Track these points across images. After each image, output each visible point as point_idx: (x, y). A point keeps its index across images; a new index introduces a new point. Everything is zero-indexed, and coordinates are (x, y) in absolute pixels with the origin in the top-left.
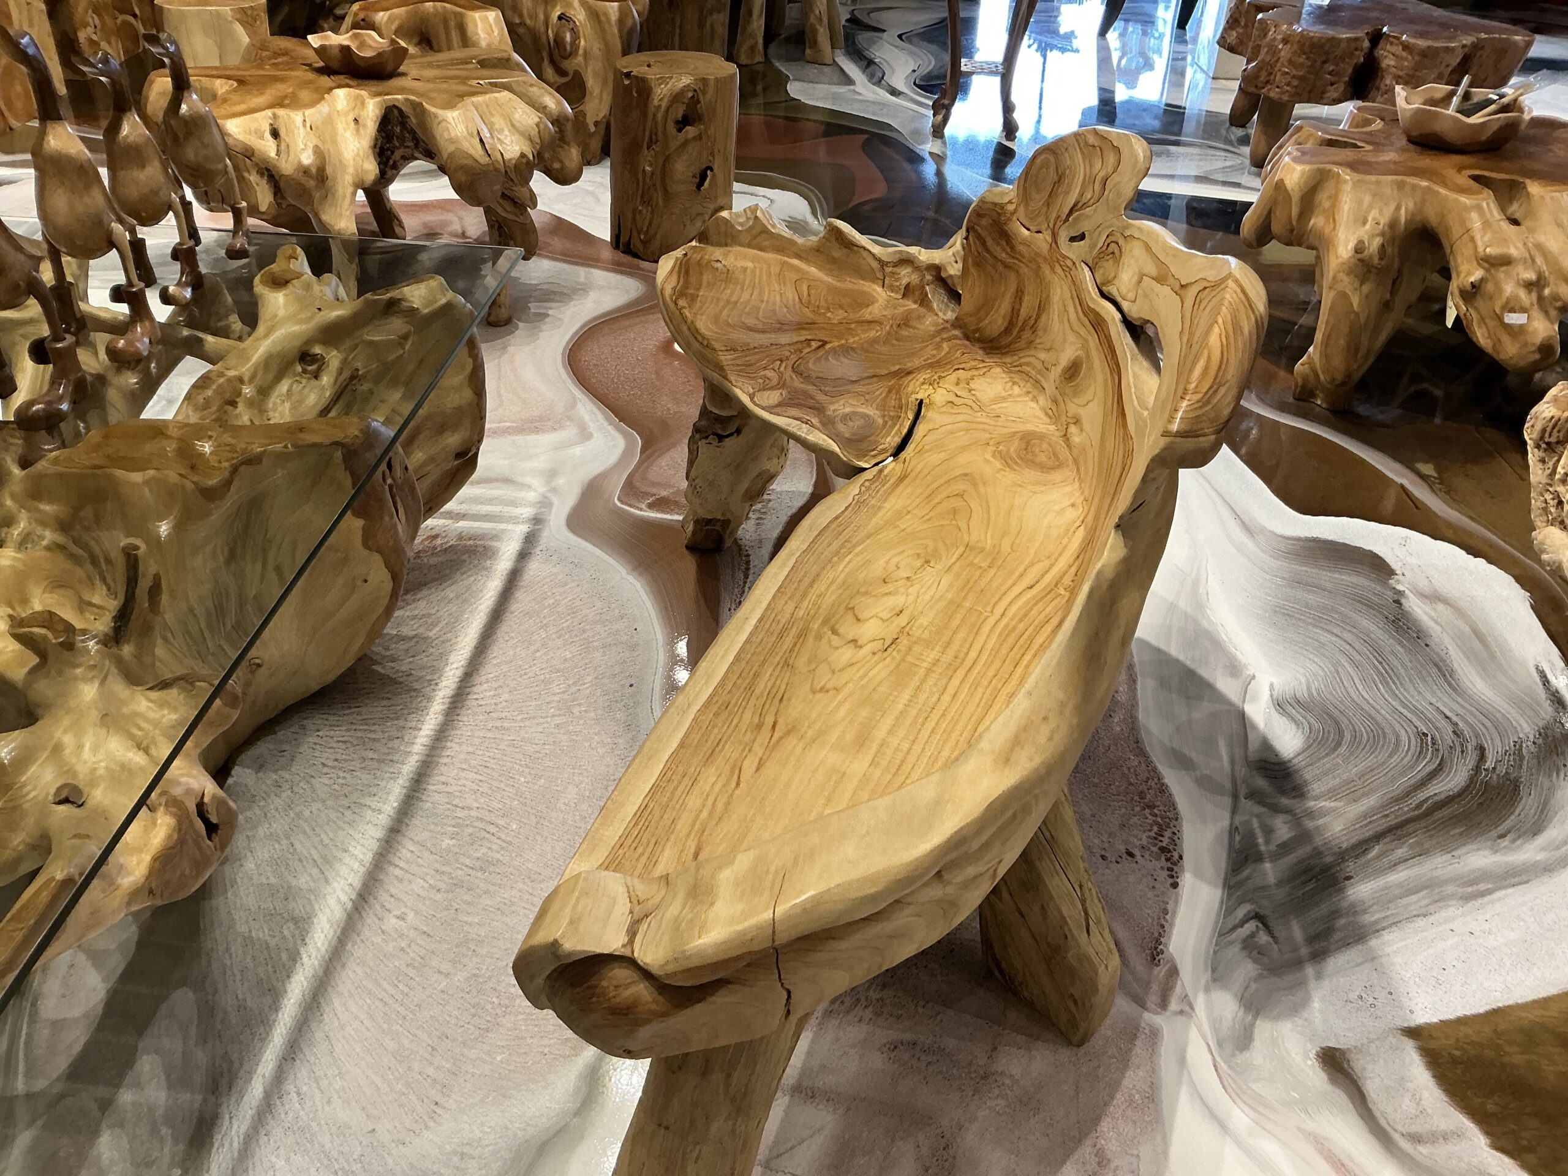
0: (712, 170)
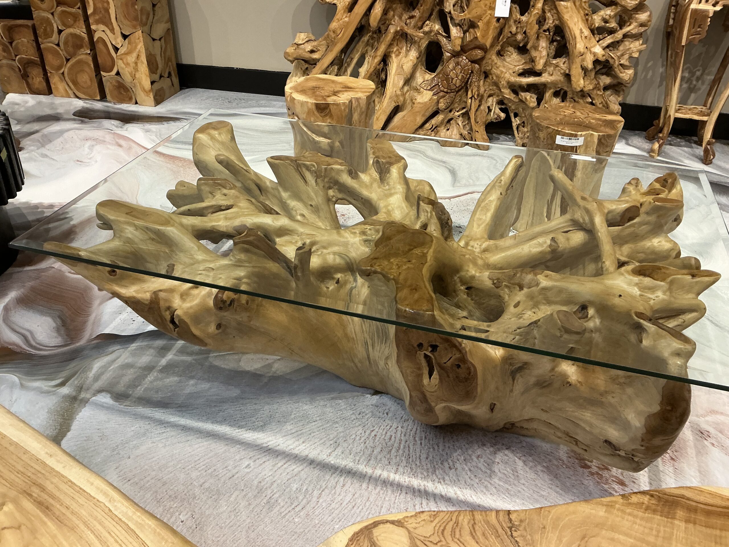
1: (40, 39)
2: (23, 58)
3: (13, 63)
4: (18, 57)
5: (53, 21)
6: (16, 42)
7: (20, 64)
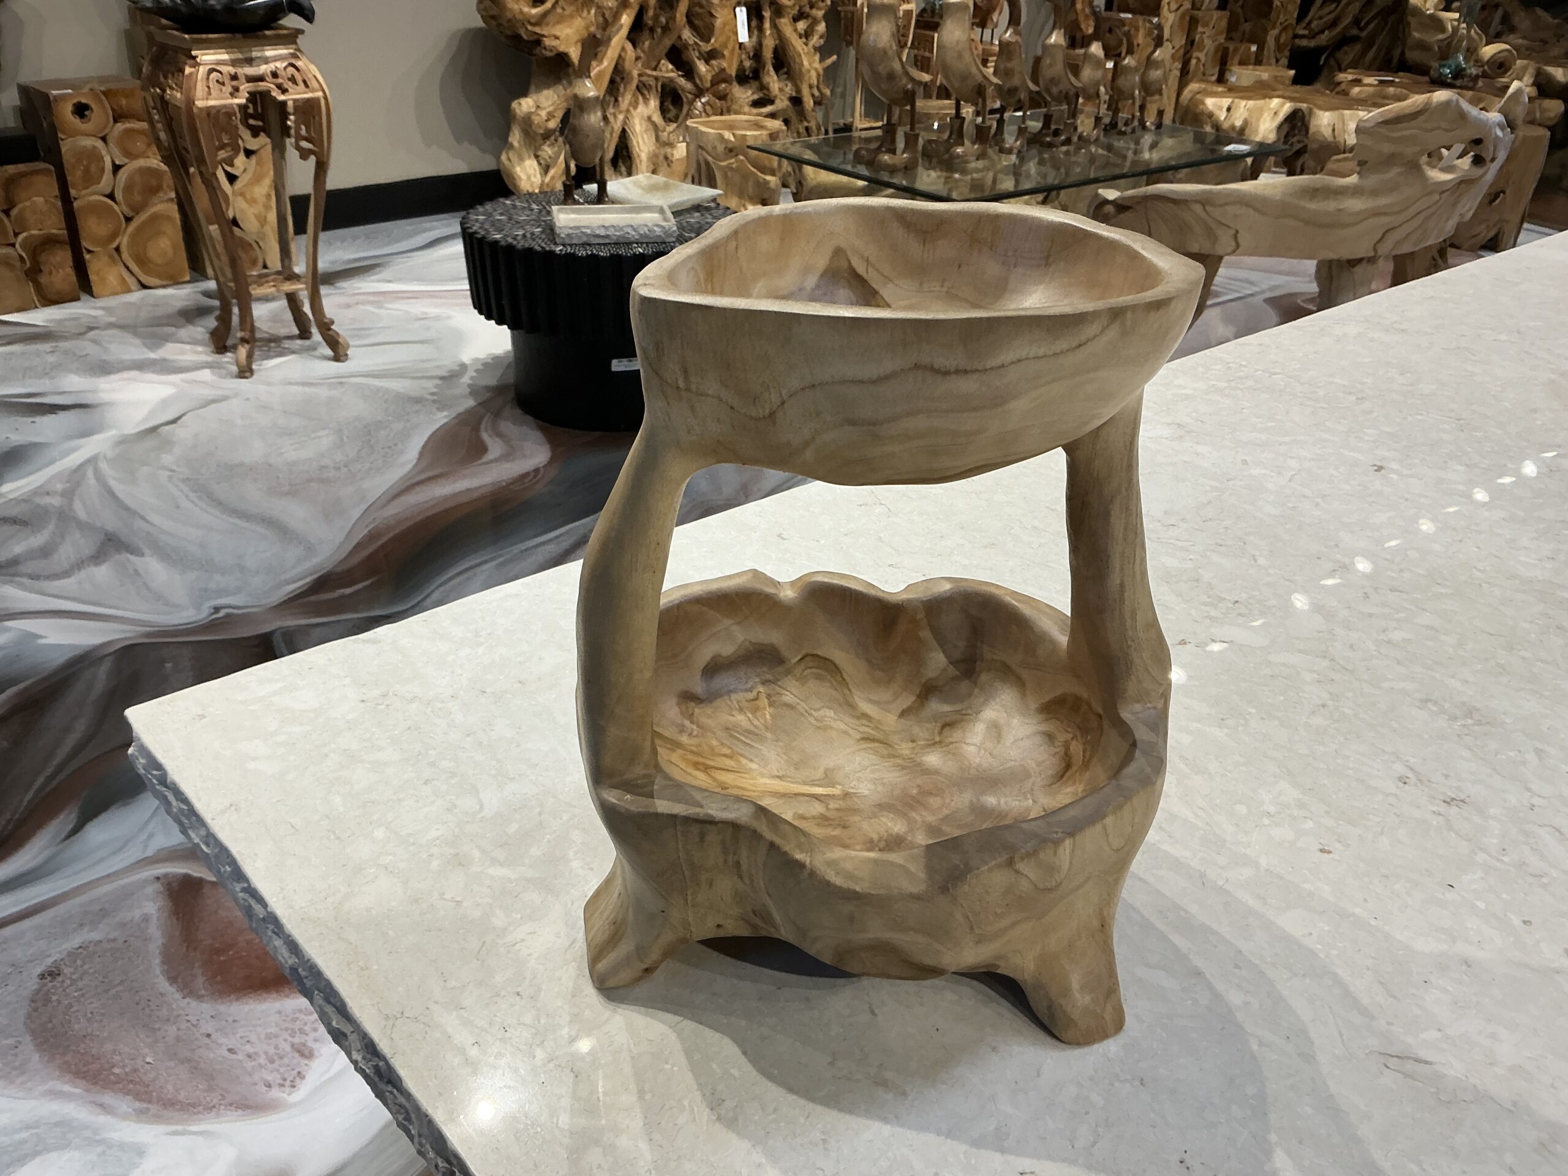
0: (1504, 192)
1: (73, 192)
2: (33, 236)
3: (10, 250)
4: (21, 237)
5: (104, 152)
6: (20, 206)
7: (24, 250)
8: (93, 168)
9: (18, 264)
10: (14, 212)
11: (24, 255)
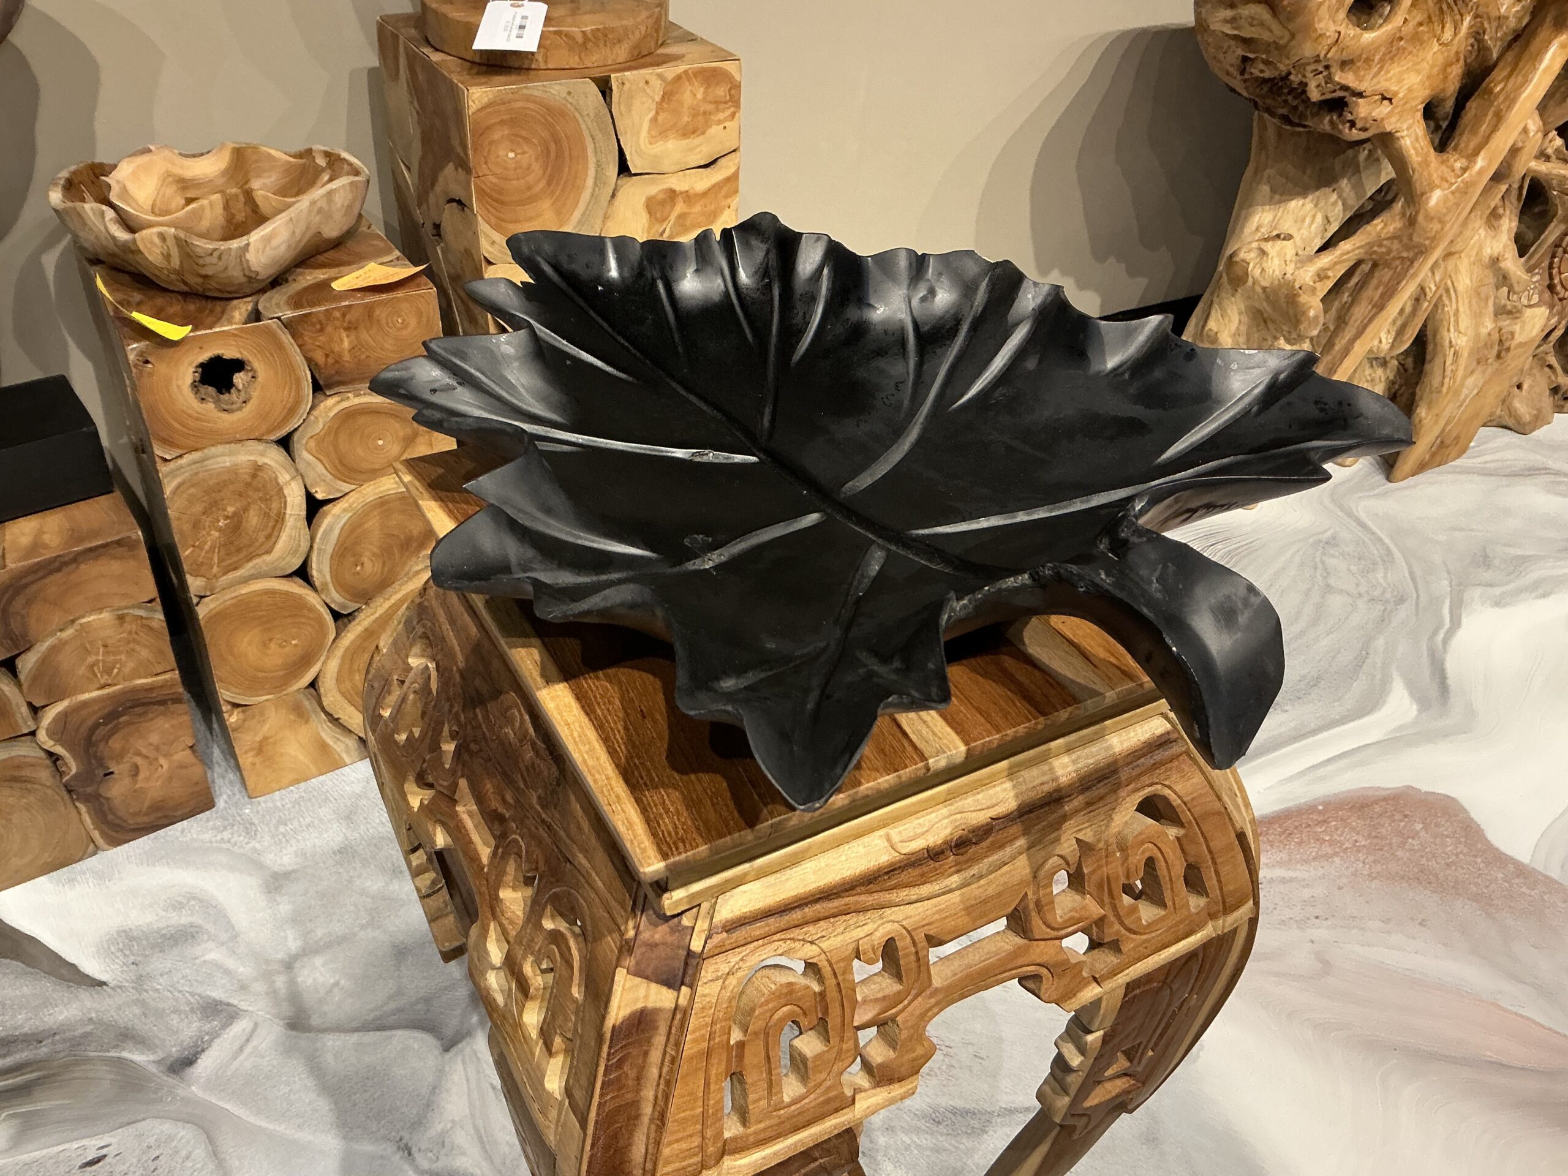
1: (195, 584)
2: (85, 704)
3: (23, 750)
4: (50, 715)
5: (284, 477)
6: (43, 647)
7: (58, 741)
8: (253, 519)
9: (45, 775)
10: (27, 664)
11: (59, 750)
